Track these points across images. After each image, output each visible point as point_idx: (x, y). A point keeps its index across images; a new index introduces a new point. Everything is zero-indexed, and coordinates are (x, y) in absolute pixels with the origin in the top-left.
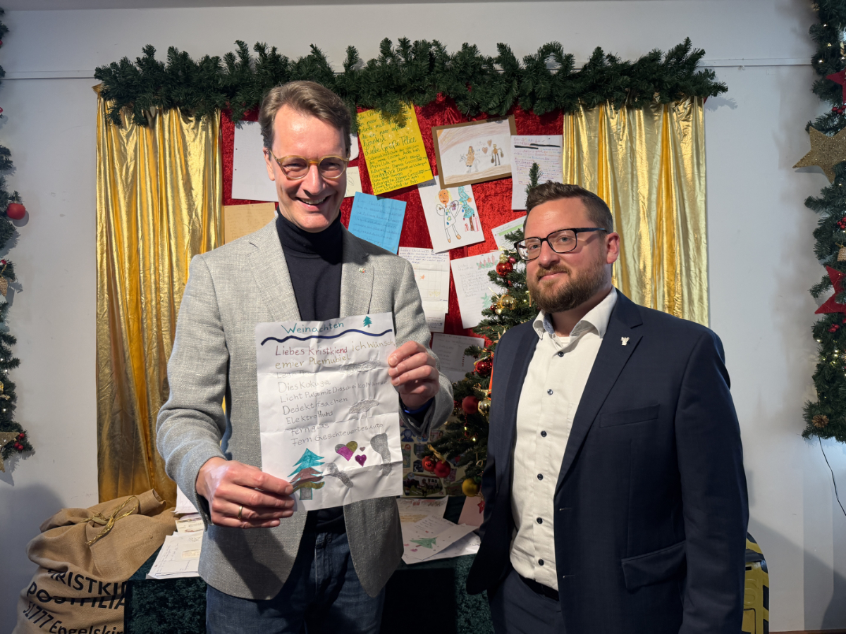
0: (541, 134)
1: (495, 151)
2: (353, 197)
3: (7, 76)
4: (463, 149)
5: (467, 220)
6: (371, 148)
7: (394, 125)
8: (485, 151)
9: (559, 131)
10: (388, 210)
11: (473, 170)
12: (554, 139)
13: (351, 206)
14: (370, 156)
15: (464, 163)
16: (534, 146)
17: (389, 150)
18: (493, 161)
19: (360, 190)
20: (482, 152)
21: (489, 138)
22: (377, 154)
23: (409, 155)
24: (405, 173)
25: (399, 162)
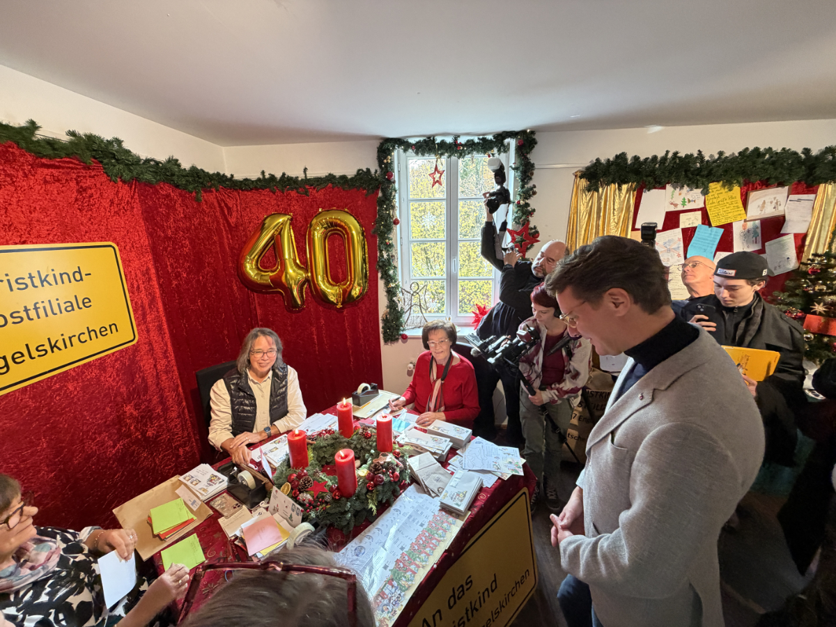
0: (804, 194)
1: (777, 203)
2: (696, 227)
3: (536, 166)
4: (760, 202)
5: (754, 238)
6: (711, 202)
7: (726, 190)
8: (771, 202)
9: (815, 192)
10: (713, 233)
11: (763, 212)
12: (812, 196)
13: (695, 231)
14: (710, 206)
15: (759, 209)
16: (799, 200)
17: (720, 203)
18: (774, 208)
19: (700, 223)
20: (769, 204)
21: (775, 196)
22: (714, 205)
23: (732, 206)
24: (730, 215)
25: (726, 209)
